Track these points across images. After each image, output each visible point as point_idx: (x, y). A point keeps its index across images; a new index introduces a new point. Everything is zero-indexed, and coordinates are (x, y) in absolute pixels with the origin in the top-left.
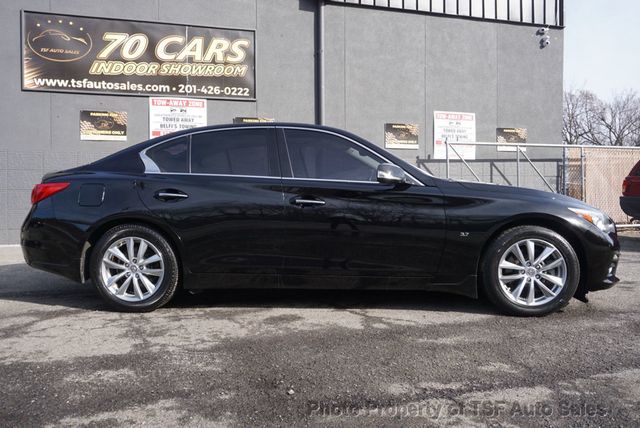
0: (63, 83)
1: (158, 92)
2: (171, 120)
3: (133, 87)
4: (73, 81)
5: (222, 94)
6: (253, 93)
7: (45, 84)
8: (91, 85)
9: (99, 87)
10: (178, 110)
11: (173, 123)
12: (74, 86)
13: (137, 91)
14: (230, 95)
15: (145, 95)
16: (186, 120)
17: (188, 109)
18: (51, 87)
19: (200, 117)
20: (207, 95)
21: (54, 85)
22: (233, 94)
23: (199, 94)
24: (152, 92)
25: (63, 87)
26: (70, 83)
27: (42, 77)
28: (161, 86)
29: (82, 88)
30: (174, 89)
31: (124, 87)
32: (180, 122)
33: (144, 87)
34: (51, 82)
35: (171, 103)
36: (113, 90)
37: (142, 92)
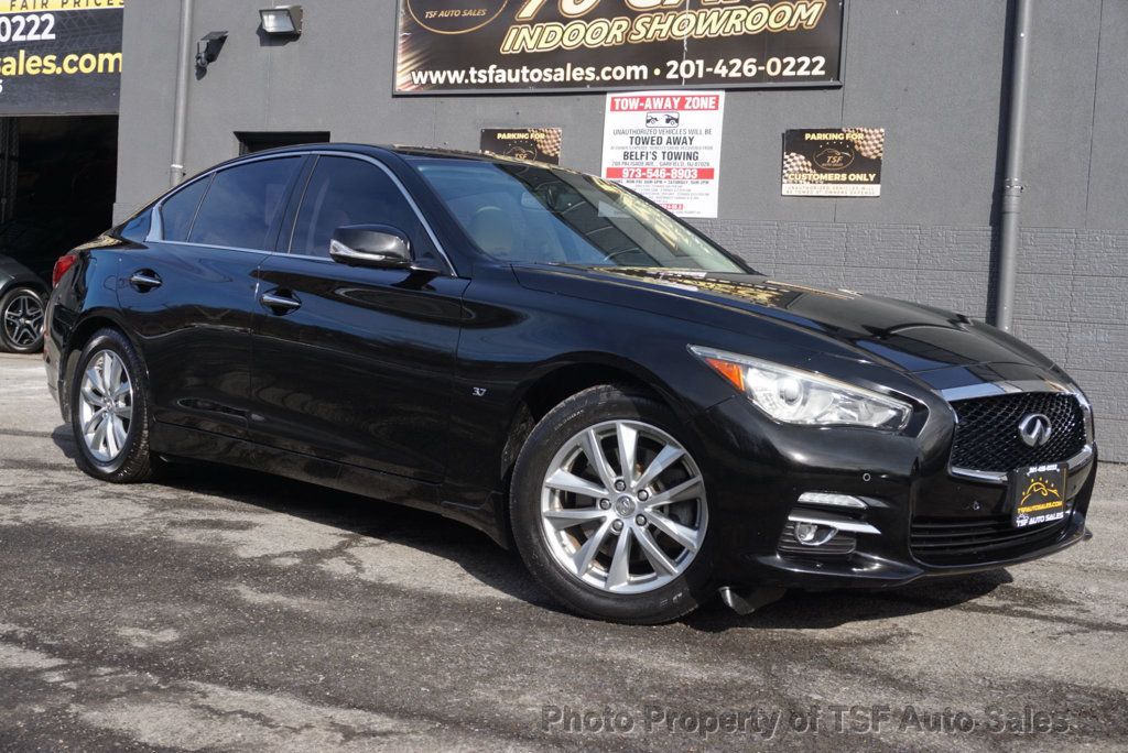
0: (456, 77)
1: (624, 82)
2: (645, 141)
3: (577, 74)
4: (472, 72)
5: (761, 75)
6: (834, 69)
7: (429, 81)
8: (503, 76)
9: (517, 79)
10: (662, 117)
11: (649, 148)
12: (474, 81)
13: (584, 83)
14: (780, 77)
15: (599, 90)
16: (677, 141)
17: (683, 115)
18: (438, 86)
19: (708, 132)
20: (728, 79)
21: (442, 81)
22: (787, 72)
23: (711, 80)
24: (613, 82)
25: (456, 85)
26: (467, 76)
27: (424, 68)
28: (629, 69)
29: (487, 85)
30: (657, 72)
31: (560, 75)
32: (665, 147)
33: (598, 73)
34: (438, 77)
35: (648, 104)
36: (541, 84)
37: (593, 83)
